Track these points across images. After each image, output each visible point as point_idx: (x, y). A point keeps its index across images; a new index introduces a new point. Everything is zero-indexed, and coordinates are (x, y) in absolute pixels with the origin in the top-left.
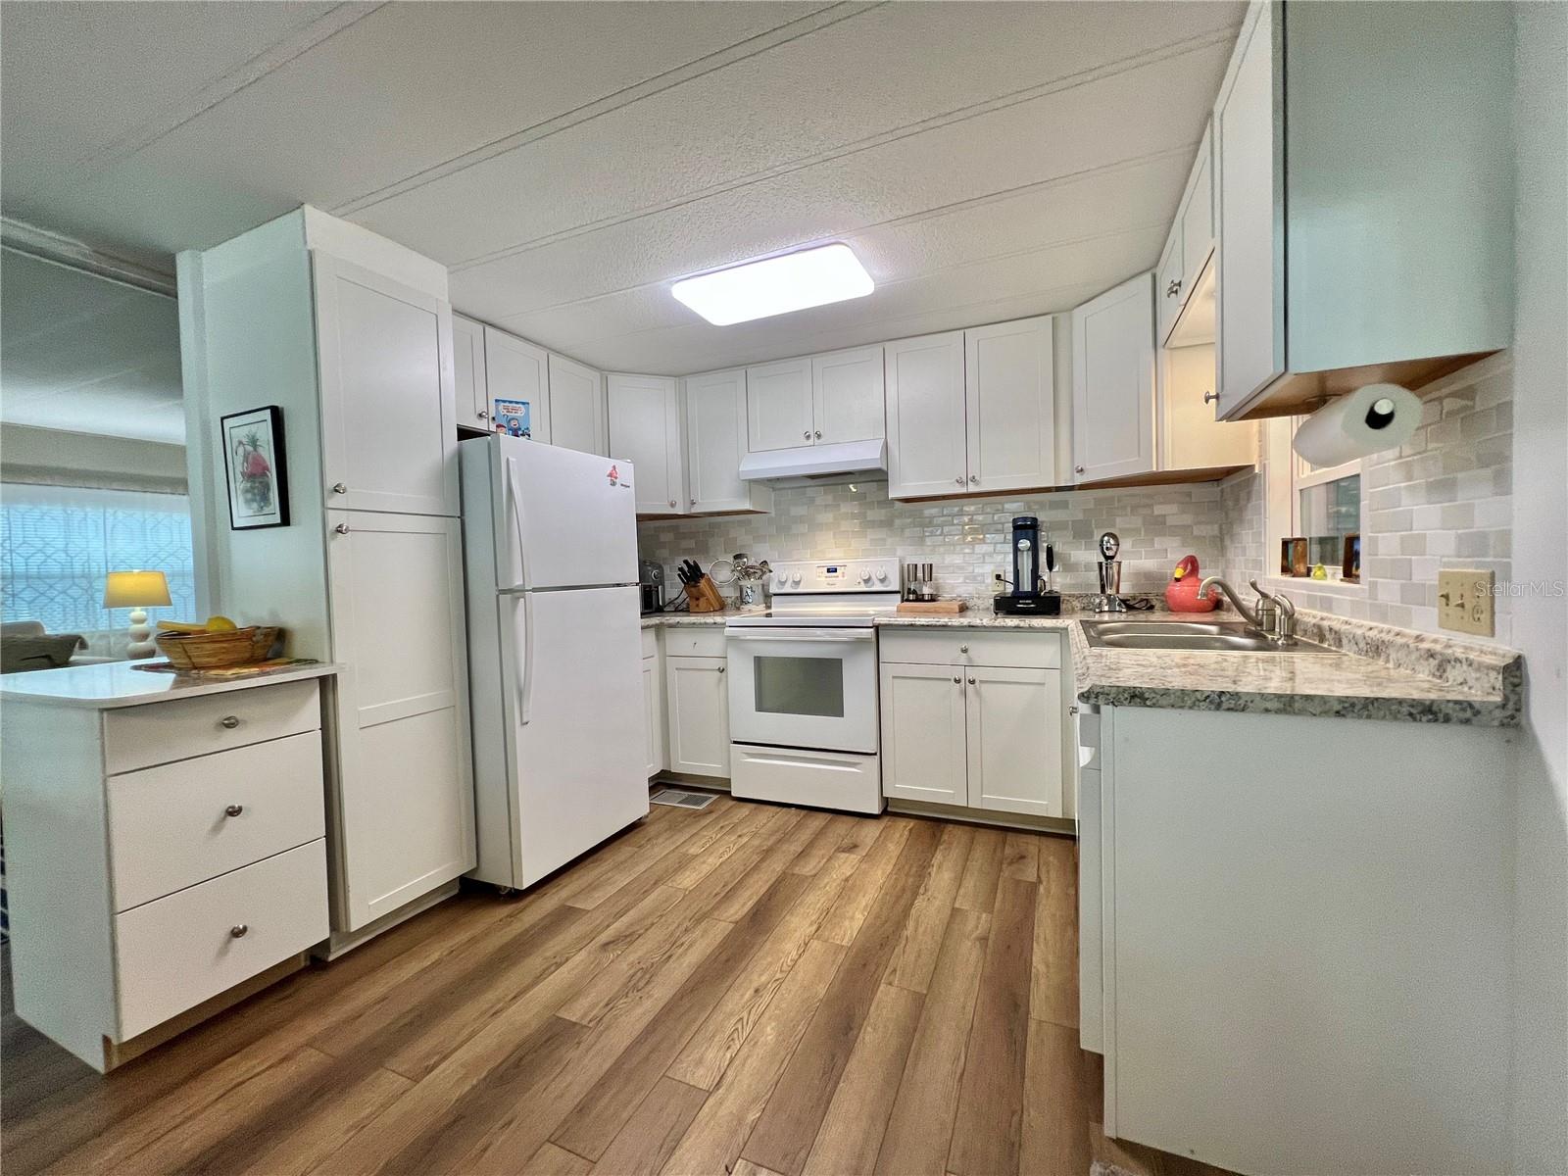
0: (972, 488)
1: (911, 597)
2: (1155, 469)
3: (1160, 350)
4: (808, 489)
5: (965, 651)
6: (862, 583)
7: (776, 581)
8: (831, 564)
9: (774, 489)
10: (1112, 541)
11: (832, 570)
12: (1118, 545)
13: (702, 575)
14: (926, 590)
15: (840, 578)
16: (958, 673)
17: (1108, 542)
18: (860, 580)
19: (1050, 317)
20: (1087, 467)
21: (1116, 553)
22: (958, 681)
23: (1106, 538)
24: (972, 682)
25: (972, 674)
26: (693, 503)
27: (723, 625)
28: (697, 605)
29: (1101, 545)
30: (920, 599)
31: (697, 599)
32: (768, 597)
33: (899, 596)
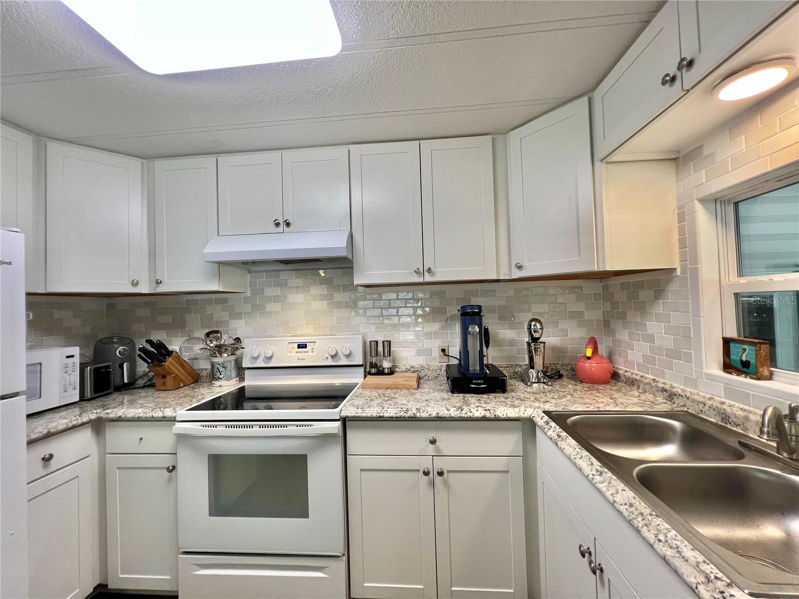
0: (428, 278)
1: (373, 371)
2: (596, 269)
3: (597, 164)
4: (281, 273)
5: (433, 442)
6: (330, 358)
7: (249, 356)
8: (302, 340)
9: (249, 272)
10: (538, 325)
11: (302, 346)
12: (543, 329)
13: (170, 353)
14: (386, 365)
15: (310, 353)
16: (426, 463)
17: (535, 325)
18: (327, 355)
19: (490, 137)
20: (525, 264)
21: (541, 335)
22: (426, 473)
23: (533, 323)
24: (441, 474)
25: (440, 464)
26: (158, 283)
27: (173, 420)
28: (164, 383)
29: (529, 328)
30: (381, 372)
31: (164, 377)
32: (240, 371)
33: (362, 370)
